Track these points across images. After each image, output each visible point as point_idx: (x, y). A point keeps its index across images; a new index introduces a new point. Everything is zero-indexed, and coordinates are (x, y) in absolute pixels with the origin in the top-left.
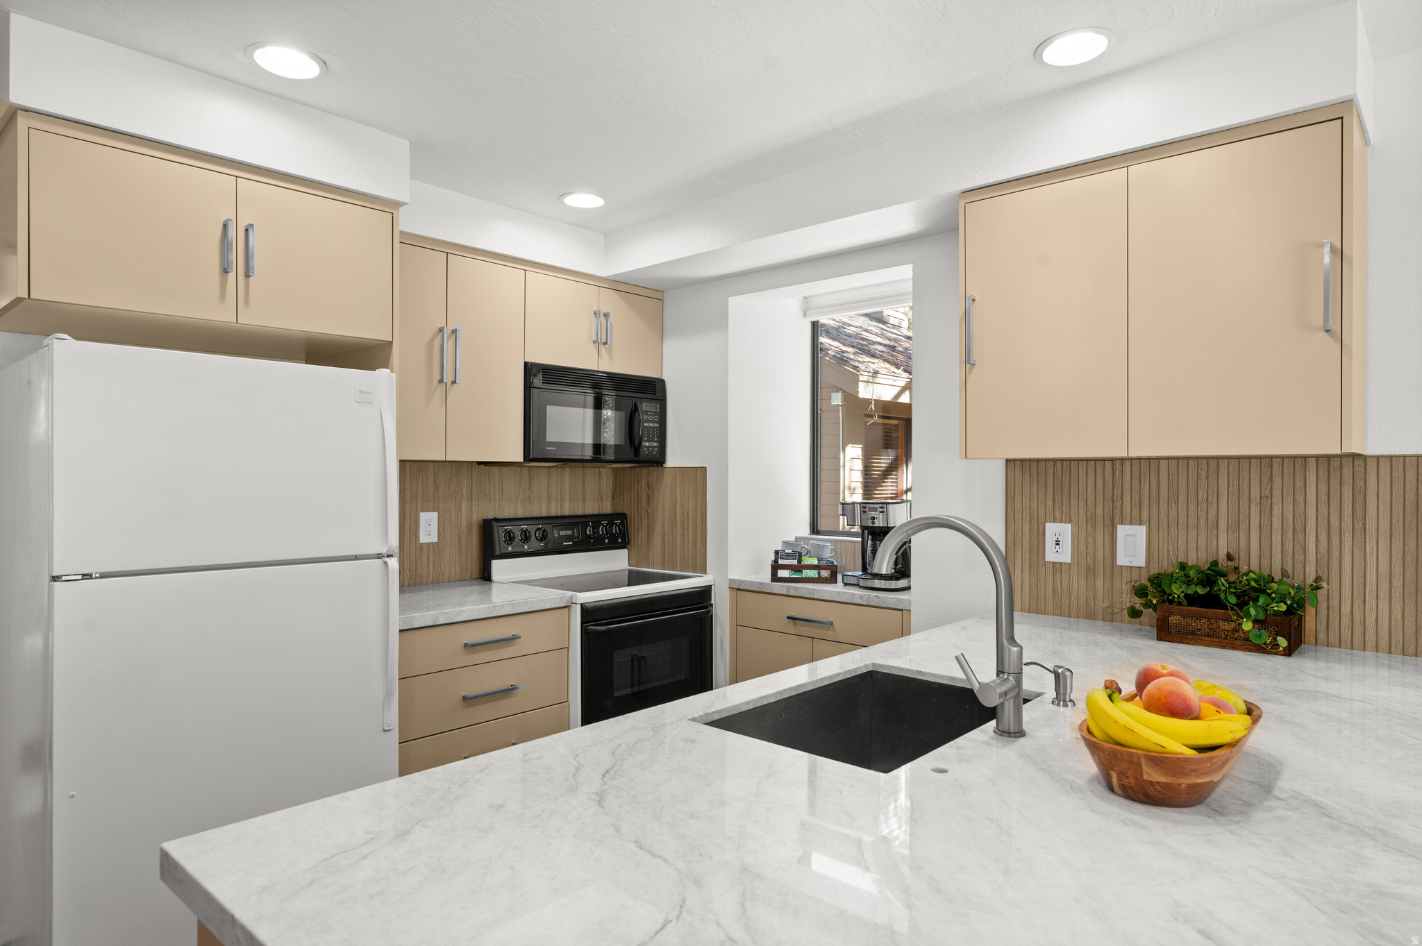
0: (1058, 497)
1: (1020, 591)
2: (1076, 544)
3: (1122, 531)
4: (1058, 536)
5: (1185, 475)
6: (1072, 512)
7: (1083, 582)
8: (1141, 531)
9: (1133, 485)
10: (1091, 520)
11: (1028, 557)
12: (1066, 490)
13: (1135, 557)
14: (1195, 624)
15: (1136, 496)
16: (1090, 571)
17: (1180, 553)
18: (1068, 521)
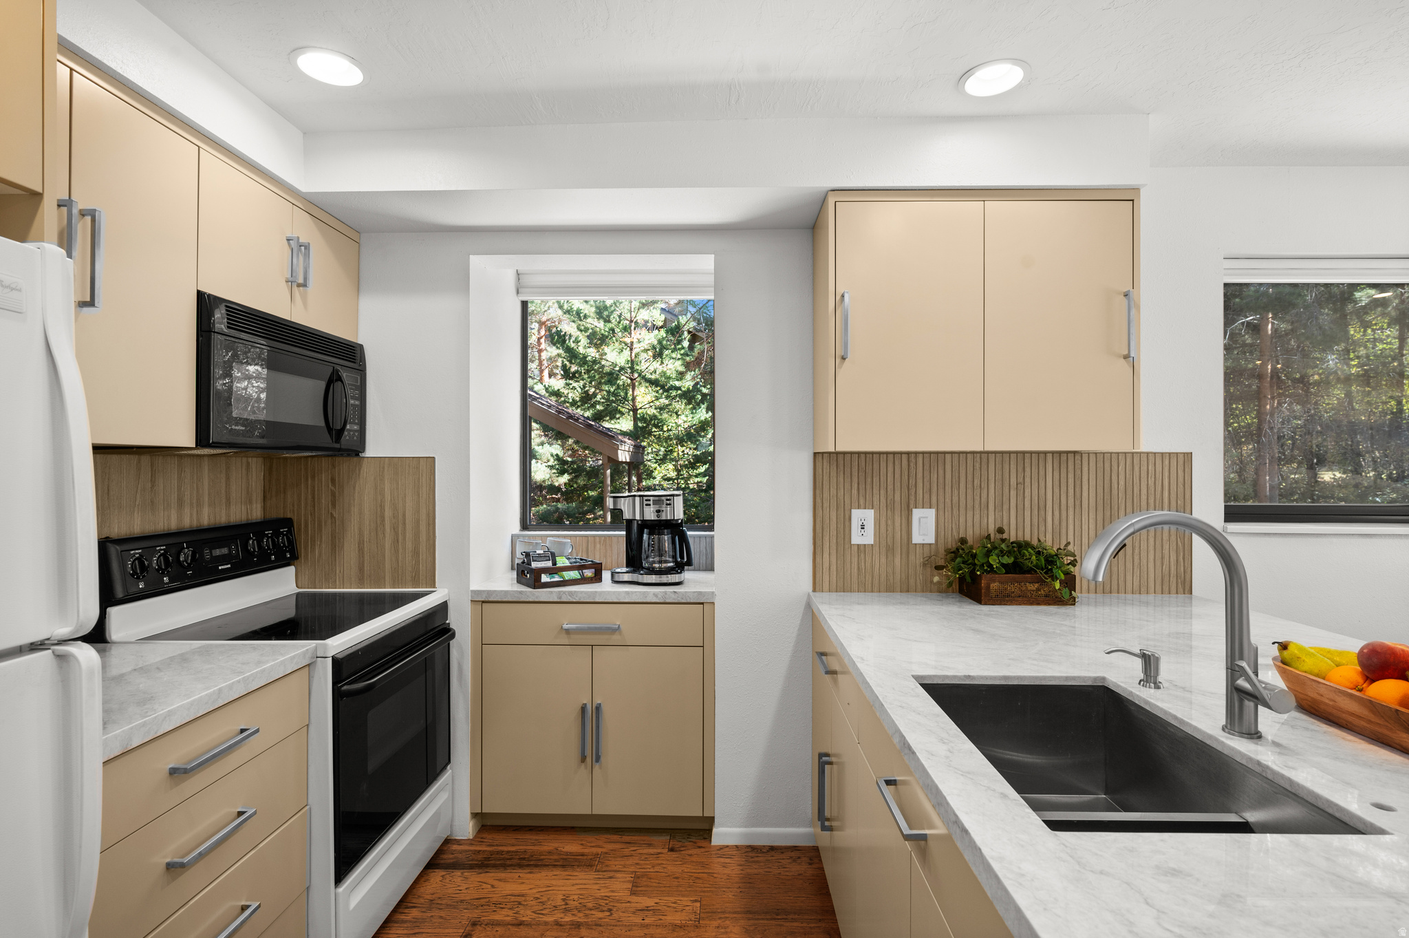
0: (863, 486)
1: (828, 573)
2: (878, 527)
3: (917, 513)
4: (863, 520)
5: (964, 467)
6: (875, 499)
7: (883, 560)
8: (931, 513)
9: (925, 475)
10: (890, 506)
11: (835, 541)
12: (869, 480)
13: (927, 535)
14: (1011, 588)
15: (927, 484)
16: (890, 550)
17: (961, 530)
18: (871, 507)
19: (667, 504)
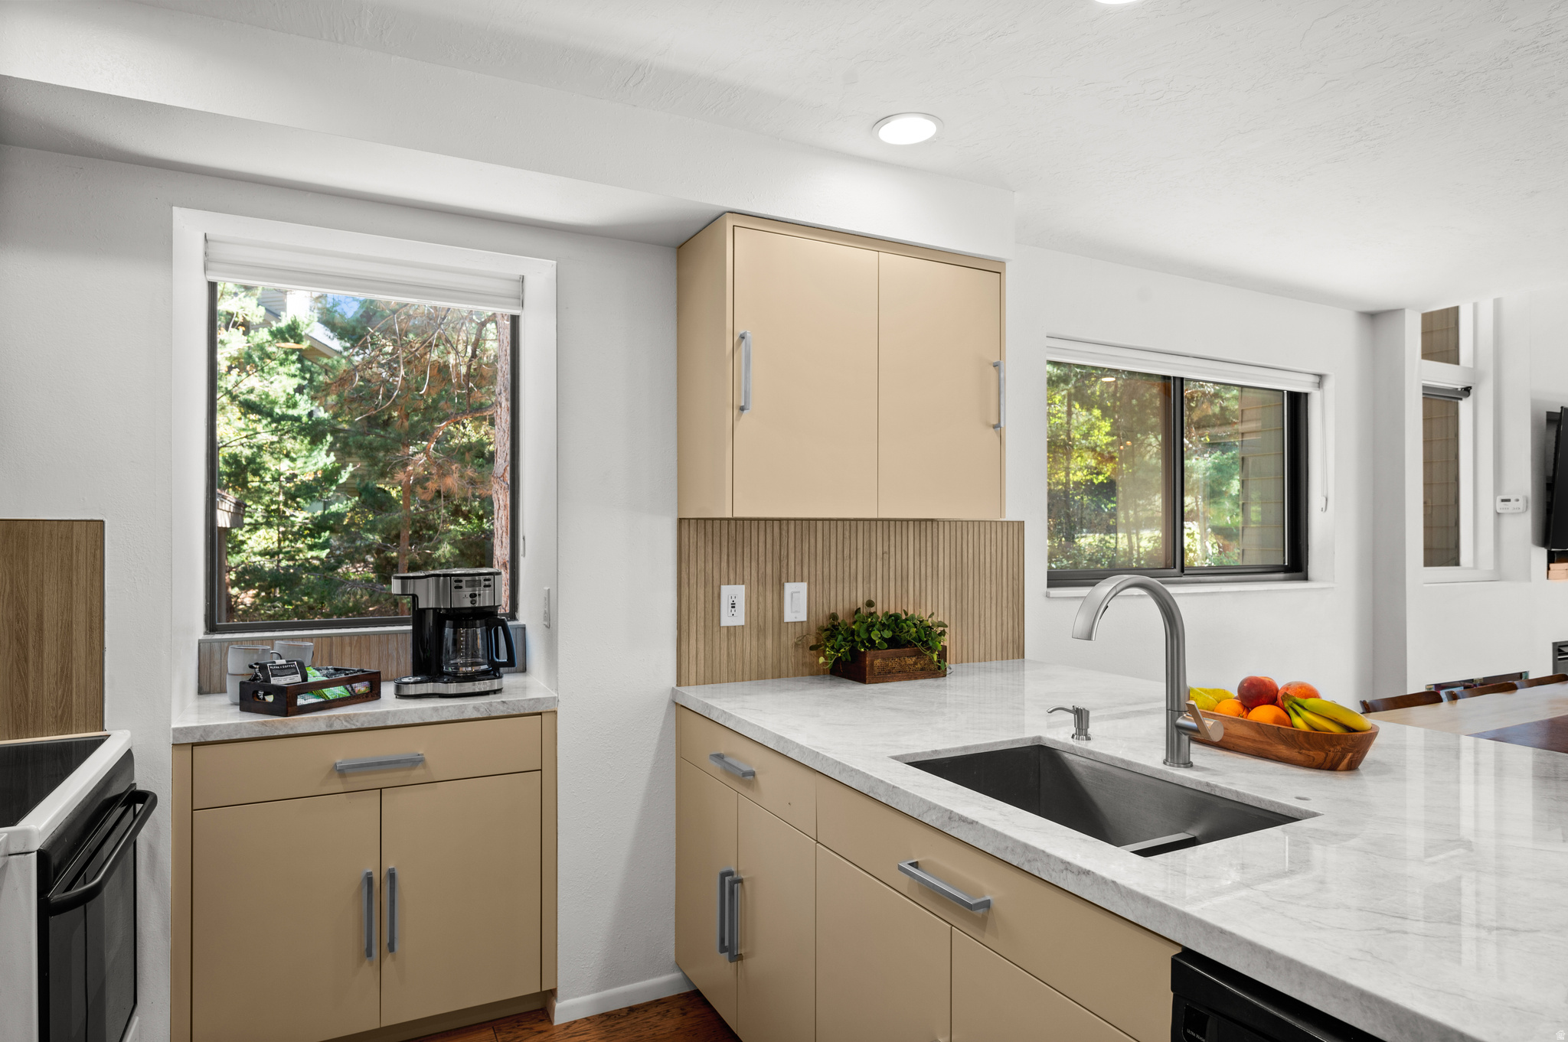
0: (732, 558)
1: (694, 663)
2: (748, 605)
3: (789, 588)
4: (733, 597)
5: (835, 535)
6: (745, 573)
7: (754, 643)
8: (802, 587)
9: (797, 545)
10: (761, 581)
11: (703, 624)
12: (739, 550)
13: (799, 612)
14: (893, 664)
15: (798, 554)
16: (761, 631)
17: (832, 604)
18: (741, 582)
19: (485, 586)
